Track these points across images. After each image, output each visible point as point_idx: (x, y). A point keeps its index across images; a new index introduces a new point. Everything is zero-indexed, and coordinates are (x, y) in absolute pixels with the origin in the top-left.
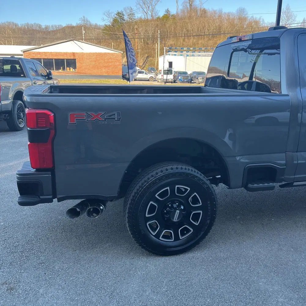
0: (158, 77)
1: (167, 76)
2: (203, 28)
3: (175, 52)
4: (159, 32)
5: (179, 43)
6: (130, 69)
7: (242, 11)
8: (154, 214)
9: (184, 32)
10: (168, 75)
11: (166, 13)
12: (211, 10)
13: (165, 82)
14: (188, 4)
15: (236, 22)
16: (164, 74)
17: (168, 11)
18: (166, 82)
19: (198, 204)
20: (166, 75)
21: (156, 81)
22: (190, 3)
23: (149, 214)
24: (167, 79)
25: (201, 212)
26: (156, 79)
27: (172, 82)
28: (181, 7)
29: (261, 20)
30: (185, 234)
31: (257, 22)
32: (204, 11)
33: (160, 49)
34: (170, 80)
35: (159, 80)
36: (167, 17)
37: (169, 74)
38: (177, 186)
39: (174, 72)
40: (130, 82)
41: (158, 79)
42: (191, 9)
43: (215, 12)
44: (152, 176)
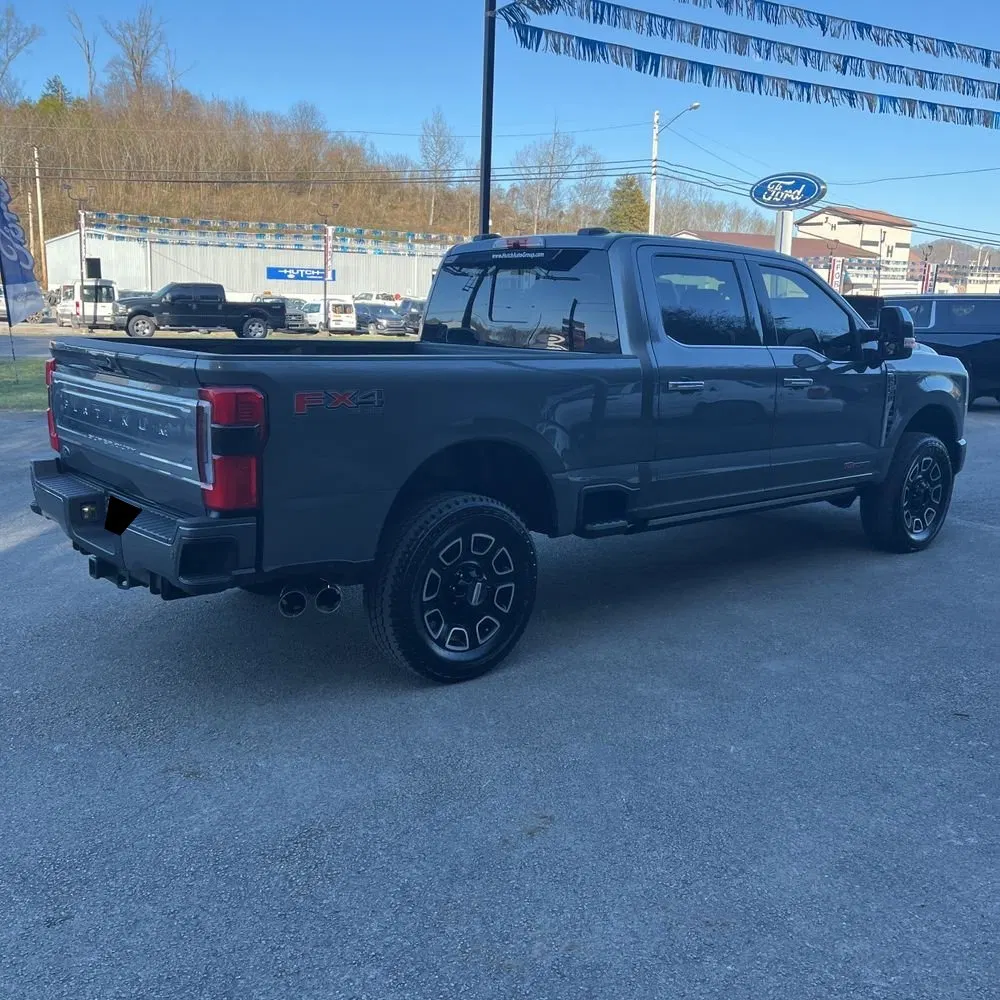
0: (59, 308)
1: (96, 307)
2: (191, 152)
3: (121, 228)
4: (36, 156)
5: (112, 197)
6: (10, 283)
7: (307, 113)
8: (434, 596)
9: (125, 161)
10: (99, 304)
11: (50, 92)
12: (209, 98)
13: (90, 328)
14: (127, 70)
15: (293, 144)
16: (85, 298)
17: (55, 85)
18: (94, 327)
19: (506, 570)
20: (93, 304)
21: (54, 321)
22: (134, 68)
23: (427, 596)
24: (95, 317)
25: (513, 585)
26: (54, 316)
27: (112, 327)
28: (104, 78)
29: (367, 146)
30: (487, 634)
31: (354, 151)
32: (187, 101)
33: (43, 212)
34: (105, 319)
35: (64, 320)
36: (55, 103)
37: (101, 301)
38: (473, 536)
39: (119, 292)
40: (10, 326)
41: (63, 316)
42: (140, 89)
43: (223, 106)
44: (433, 517)
